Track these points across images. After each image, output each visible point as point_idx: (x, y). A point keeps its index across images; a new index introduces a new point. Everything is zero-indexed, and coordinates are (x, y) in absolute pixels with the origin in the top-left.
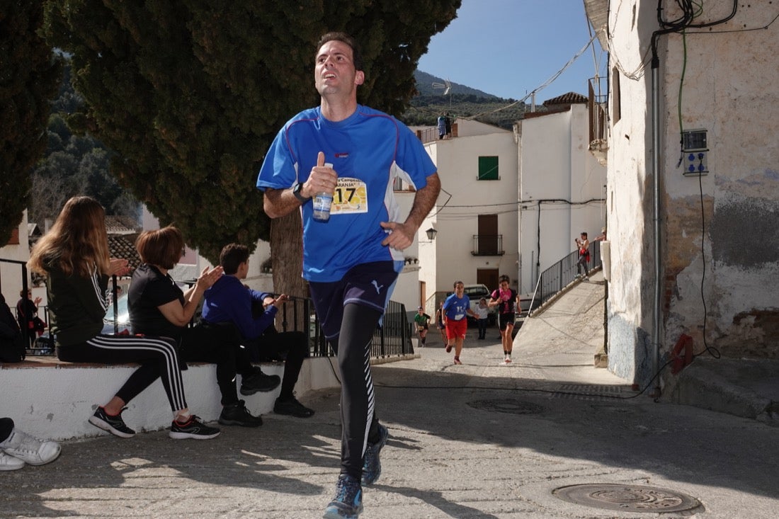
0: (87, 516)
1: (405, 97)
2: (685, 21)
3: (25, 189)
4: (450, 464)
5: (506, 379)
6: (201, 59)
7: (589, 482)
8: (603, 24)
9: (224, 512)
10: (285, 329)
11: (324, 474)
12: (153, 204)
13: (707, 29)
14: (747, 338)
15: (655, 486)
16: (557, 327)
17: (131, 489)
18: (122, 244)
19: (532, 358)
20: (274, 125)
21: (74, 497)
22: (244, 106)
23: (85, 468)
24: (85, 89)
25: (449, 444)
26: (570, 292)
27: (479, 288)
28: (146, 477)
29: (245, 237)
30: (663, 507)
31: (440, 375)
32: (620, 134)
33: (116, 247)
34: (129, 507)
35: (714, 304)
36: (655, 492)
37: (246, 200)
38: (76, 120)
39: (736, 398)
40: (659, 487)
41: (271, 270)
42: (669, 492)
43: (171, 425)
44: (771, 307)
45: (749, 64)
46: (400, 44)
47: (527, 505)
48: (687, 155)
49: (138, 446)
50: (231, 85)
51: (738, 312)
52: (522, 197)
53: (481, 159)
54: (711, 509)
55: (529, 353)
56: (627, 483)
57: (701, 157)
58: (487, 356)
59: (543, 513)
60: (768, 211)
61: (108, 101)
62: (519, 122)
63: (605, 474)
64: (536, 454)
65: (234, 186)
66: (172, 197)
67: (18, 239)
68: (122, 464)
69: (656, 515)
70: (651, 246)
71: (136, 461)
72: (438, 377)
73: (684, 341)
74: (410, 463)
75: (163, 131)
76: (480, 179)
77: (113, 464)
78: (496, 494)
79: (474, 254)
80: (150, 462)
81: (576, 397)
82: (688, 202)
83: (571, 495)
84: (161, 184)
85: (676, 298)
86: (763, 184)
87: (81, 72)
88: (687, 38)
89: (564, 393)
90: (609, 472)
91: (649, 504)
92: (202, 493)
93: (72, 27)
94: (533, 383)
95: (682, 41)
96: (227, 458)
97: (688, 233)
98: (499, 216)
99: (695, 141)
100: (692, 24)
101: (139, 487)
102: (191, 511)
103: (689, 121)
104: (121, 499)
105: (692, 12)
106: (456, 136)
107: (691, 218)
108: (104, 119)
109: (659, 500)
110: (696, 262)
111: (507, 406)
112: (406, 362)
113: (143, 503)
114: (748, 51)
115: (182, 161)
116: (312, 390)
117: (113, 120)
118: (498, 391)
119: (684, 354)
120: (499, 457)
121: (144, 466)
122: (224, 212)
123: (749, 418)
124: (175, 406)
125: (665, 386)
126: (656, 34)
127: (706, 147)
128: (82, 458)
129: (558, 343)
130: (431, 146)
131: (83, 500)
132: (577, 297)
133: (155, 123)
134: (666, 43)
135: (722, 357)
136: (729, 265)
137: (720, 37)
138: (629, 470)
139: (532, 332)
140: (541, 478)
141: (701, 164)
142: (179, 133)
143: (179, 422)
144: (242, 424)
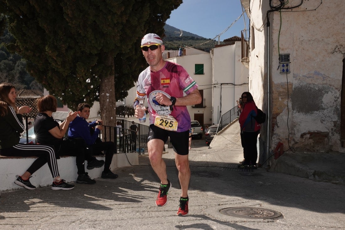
0: (11, 225)
2: (281, 6)
5: (205, 162)
6: (67, 20)
7: (235, 206)
8: (248, 7)
9: (74, 222)
10: (105, 141)
11: (120, 204)
12: (46, 84)
13: (290, 10)
14: (306, 144)
15: (264, 208)
16: (228, 139)
17: (32, 213)
18: (34, 103)
19: (217, 153)
20: (101, 50)
21: (5, 216)
22: (87, 41)
23: (12, 203)
24: (14, 32)
25: (177, 191)
26: (234, 124)
27: (195, 122)
28: (39, 207)
29: (88, 100)
30: (266, 216)
32: (254, 55)
34: (31, 220)
35: (292, 129)
36: (263, 210)
38: (10, 46)
39: (301, 170)
40: (265, 208)
42: (269, 210)
43: (52, 184)
44: (316, 131)
45: (308, 25)
46: (158, 14)
47: (208, 217)
48: (281, 65)
49: (37, 193)
50: (81, 31)
51: (303, 133)
53: (196, 65)
54: (286, 217)
55: (216, 151)
56: (252, 207)
57: (287, 65)
60: (315, 89)
61: (25, 38)
62: (213, 49)
63: (243, 203)
64: (214, 194)
65: (82, 77)
66: (55, 81)
68: (29, 202)
69: (262, 220)
70: (266, 104)
71: (36, 200)
73: (280, 145)
75: (50, 52)
76: (196, 74)
77: (25, 202)
78: (195, 212)
79: (193, 107)
80: (42, 200)
82: (282, 85)
83: (227, 212)
84: (49, 76)
85: (276, 127)
86: (313, 77)
87: (12, 25)
88: (281, 13)
89: (229, 168)
90: (245, 202)
91: (260, 215)
92: (64, 214)
93: (8, 4)
94: (216, 164)
95: (280, 15)
96: (77, 198)
97: (282, 99)
98: (204, 91)
99: (285, 59)
100: (284, 8)
101: (36, 212)
102: (59, 222)
103: (282, 50)
104: (27, 217)
105: (284, 2)
106: (185, 55)
107: (283, 92)
108: (23, 46)
109: (264, 214)
110: (285, 111)
111: (204, 174)
113: (37, 218)
114: (307, 20)
115: (59, 65)
116: (118, 168)
117: (27, 47)
118: (200, 167)
119: (280, 151)
120: (198, 196)
121: (39, 202)
122: (78, 88)
123: (306, 178)
124: (54, 175)
125: (272, 164)
126: (270, 11)
127: (289, 61)
128: (10, 199)
129: (228, 146)
130: (174, 59)
131: (10, 217)
132: (237, 126)
133: (46, 48)
134: (273, 15)
135: (296, 152)
136: (299, 112)
137: (296, 14)
138: (253, 201)
139: (217, 141)
140: (215, 205)
141: (287, 69)
142: (57, 53)
143: (55, 183)
144: (87, 183)
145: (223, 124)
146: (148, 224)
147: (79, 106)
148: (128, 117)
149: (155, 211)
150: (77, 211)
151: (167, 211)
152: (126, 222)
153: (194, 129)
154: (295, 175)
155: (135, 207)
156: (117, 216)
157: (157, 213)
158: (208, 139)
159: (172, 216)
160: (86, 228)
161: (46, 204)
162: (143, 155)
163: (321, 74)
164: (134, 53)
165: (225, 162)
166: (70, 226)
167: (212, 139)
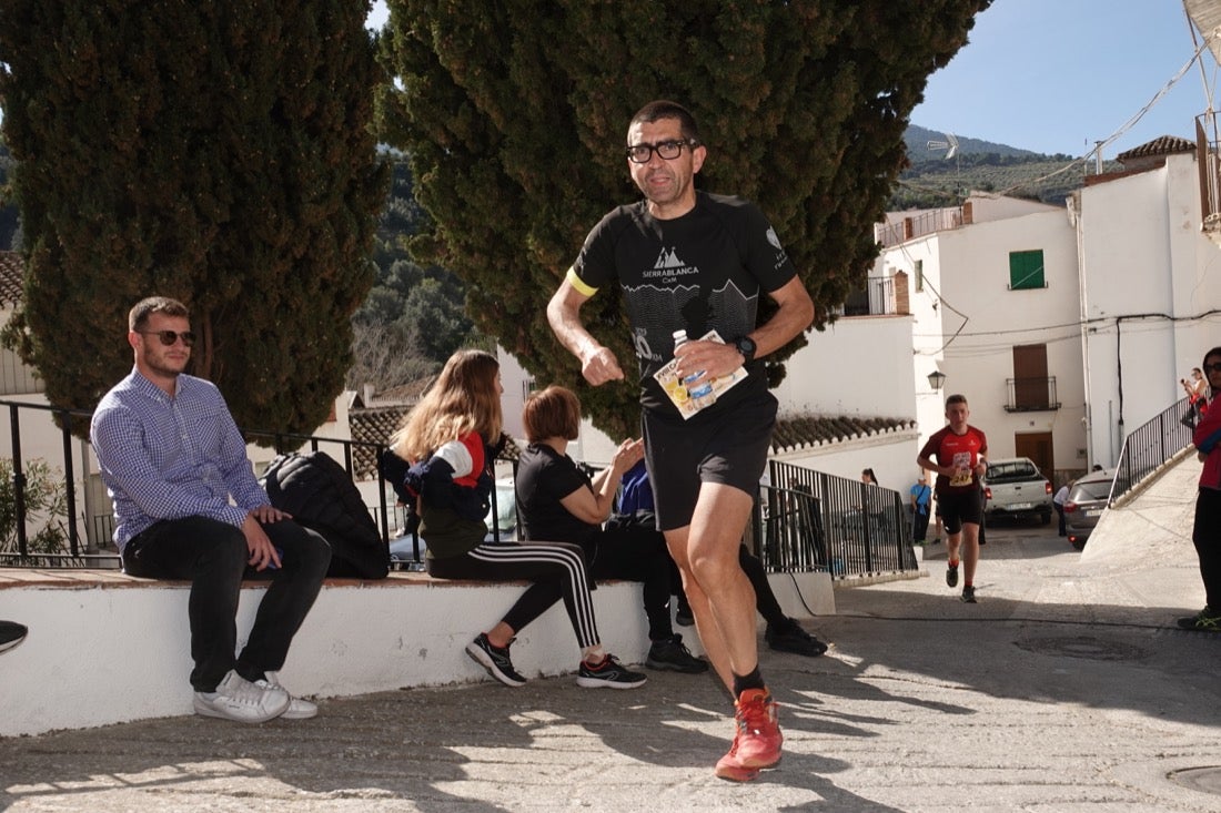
0: (492, 782)
1: (890, 172)
3: (347, 343)
4: (996, 732)
5: (1076, 606)
6: (590, 145)
9: (671, 785)
11: (803, 739)
12: (527, 355)
16: (1161, 524)
17: (540, 751)
23: (475, 722)
24: (432, 201)
26: (1179, 466)
27: (1020, 464)
28: (557, 736)
34: (543, 773)
38: (421, 246)
43: (578, 668)
46: (879, 92)
47: (1126, 793)
49: (537, 695)
52: (1088, 314)
53: (1016, 258)
55: (1111, 567)
59: (1153, 805)
61: (463, 215)
62: (1076, 193)
64: (1136, 719)
67: (335, 414)
68: (522, 719)
71: (542, 716)
74: (932, 728)
75: (541, 252)
76: (1014, 289)
77: (514, 718)
78: (1075, 776)
79: (1009, 410)
80: (559, 718)
83: (1197, 781)
84: (537, 327)
87: (426, 178)
93: (412, 117)
94: (1125, 613)
98: (1048, 345)
101: (550, 749)
104: (532, 763)
106: (971, 222)
108: (458, 241)
111: (1076, 647)
112: (907, 582)
113: (560, 769)
117: (470, 242)
118: (1063, 625)
120: (1074, 723)
121: (555, 723)
122: (628, 362)
124: (584, 640)
128: (468, 709)
129: (1162, 551)
130: (929, 241)
131: (482, 762)
132: (1192, 474)
133: (530, 241)
139: (1113, 532)
140: (1146, 755)
142: (562, 254)
143: (589, 664)
144: (679, 668)
145: (1133, 468)
146: (914, 805)
148: (776, 452)
149: (926, 766)
151: (969, 767)
153: (1017, 488)
155: (857, 751)
157: (937, 773)
158: (1074, 527)
159: (991, 784)
160: (713, 805)
161: (578, 730)
162: (842, 583)
164: (803, 233)
165: (1158, 606)
166: (664, 795)
167: (1091, 524)
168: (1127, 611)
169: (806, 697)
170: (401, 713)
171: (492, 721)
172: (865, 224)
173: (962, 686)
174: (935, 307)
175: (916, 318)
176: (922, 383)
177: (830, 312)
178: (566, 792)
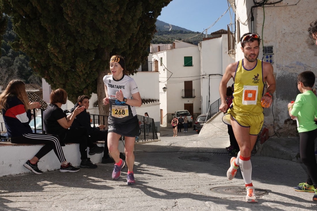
0: (29, 202)
1: (152, 33)
2: (264, 2)
4: (171, 181)
5: (195, 148)
6: (67, 19)
7: (225, 186)
8: (233, 2)
9: (82, 199)
11: (121, 185)
12: (48, 79)
13: (273, 5)
14: (290, 129)
16: (218, 127)
17: (45, 192)
18: (33, 96)
19: (206, 140)
20: (98, 46)
21: (22, 195)
22: (85, 38)
23: (26, 185)
24: (19, 31)
27: (185, 111)
28: (50, 188)
29: (87, 92)
31: (168, 147)
33: (31, 97)
34: (45, 198)
35: (277, 116)
37: (87, 77)
38: (15, 45)
39: (285, 153)
41: (97, 106)
43: (60, 167)
45: (289, 19)
46: (149, 11)
48: (265, 56)
49: (46, 176)
50: (80, 29)
51: (286, 119)
52: (202, 73)
53: (185, 57)
55: (205, 138)
56: (240, 186)
57: (271, 57)
58: (188, 139)
61: (28, 36)
62: (201, 42)
63: (232, 183)
65: (82, 71)
66: (56, 76)
68: (41, 183)
71: (46, 182)
72: (167, 148)
73: (265, 131)
74: (155, 180)
75: (52, 49)
76: (185, 66)
77: (38, 183)
78: (189, 191)
79: (183, 98)
80: (52, 183)
81: (223, 154)
83: (218, 190)
84: (51, 71)
86: (296, 67)
87: (17, 24)
89: (218, 153)
90: (233, 182)
92: (73, 193)
93: (12, 6)
95: (263, 10)
96: (82, 180)
98: (193, 81)
99: (268, 50)
100: (267, 3)
101: (48, 191)
102: (69, 199)
103: (266, 42)
104: (42, 196)
106: (174, 48)
108: (27, 44)
111: (194, 158)
112: (155, 142)
113: (50, 197)
114: (289, 14)
115: (60, 61)
117: (31, 45)
118: (191, 153)
119: (265, 136)
120: (191, 177)
122: (78, 82)
123: (290, 160)
124: (61, 161)
125: (258, 149)
126: (254, 7)
127: (273, 53)
128: (24, 181)
129: (217, 134)
130: (164, 52)
131: (26, 196)
133: (49, 45)
134: (257, 11)
135: (281, 137)
136: (282, 100)
137: (278, 8)
138: (241, 181)
139: (207, 129)
140: (206, 185)
141: (271, 60)
142: (59, 50)
143: (63, 166)
144: (89, 167)
145: (212, 113)
147: (78, 98)
150: (84, 191)
152: (128, 199)
154: (279, 158)
156: (120, 194)
158: (197, 128)
160: (93, 204)
161: (56, 185)
162: (138, 143)
163: (303, 64)
165: (215, 147)
166: (80, 202)
167: (201, 127)
168: (207, 149)
169: (124, 174)
170: (2, 183)
171: (31, 184)
172: (145, 47)
173: (165, 169)
174: (164, 70)
175: (160, 73)
176: (161, 90)
177: (135, 70)
178: (51, 203)
